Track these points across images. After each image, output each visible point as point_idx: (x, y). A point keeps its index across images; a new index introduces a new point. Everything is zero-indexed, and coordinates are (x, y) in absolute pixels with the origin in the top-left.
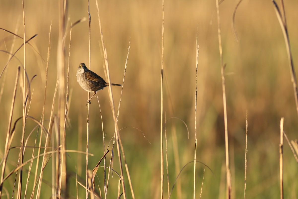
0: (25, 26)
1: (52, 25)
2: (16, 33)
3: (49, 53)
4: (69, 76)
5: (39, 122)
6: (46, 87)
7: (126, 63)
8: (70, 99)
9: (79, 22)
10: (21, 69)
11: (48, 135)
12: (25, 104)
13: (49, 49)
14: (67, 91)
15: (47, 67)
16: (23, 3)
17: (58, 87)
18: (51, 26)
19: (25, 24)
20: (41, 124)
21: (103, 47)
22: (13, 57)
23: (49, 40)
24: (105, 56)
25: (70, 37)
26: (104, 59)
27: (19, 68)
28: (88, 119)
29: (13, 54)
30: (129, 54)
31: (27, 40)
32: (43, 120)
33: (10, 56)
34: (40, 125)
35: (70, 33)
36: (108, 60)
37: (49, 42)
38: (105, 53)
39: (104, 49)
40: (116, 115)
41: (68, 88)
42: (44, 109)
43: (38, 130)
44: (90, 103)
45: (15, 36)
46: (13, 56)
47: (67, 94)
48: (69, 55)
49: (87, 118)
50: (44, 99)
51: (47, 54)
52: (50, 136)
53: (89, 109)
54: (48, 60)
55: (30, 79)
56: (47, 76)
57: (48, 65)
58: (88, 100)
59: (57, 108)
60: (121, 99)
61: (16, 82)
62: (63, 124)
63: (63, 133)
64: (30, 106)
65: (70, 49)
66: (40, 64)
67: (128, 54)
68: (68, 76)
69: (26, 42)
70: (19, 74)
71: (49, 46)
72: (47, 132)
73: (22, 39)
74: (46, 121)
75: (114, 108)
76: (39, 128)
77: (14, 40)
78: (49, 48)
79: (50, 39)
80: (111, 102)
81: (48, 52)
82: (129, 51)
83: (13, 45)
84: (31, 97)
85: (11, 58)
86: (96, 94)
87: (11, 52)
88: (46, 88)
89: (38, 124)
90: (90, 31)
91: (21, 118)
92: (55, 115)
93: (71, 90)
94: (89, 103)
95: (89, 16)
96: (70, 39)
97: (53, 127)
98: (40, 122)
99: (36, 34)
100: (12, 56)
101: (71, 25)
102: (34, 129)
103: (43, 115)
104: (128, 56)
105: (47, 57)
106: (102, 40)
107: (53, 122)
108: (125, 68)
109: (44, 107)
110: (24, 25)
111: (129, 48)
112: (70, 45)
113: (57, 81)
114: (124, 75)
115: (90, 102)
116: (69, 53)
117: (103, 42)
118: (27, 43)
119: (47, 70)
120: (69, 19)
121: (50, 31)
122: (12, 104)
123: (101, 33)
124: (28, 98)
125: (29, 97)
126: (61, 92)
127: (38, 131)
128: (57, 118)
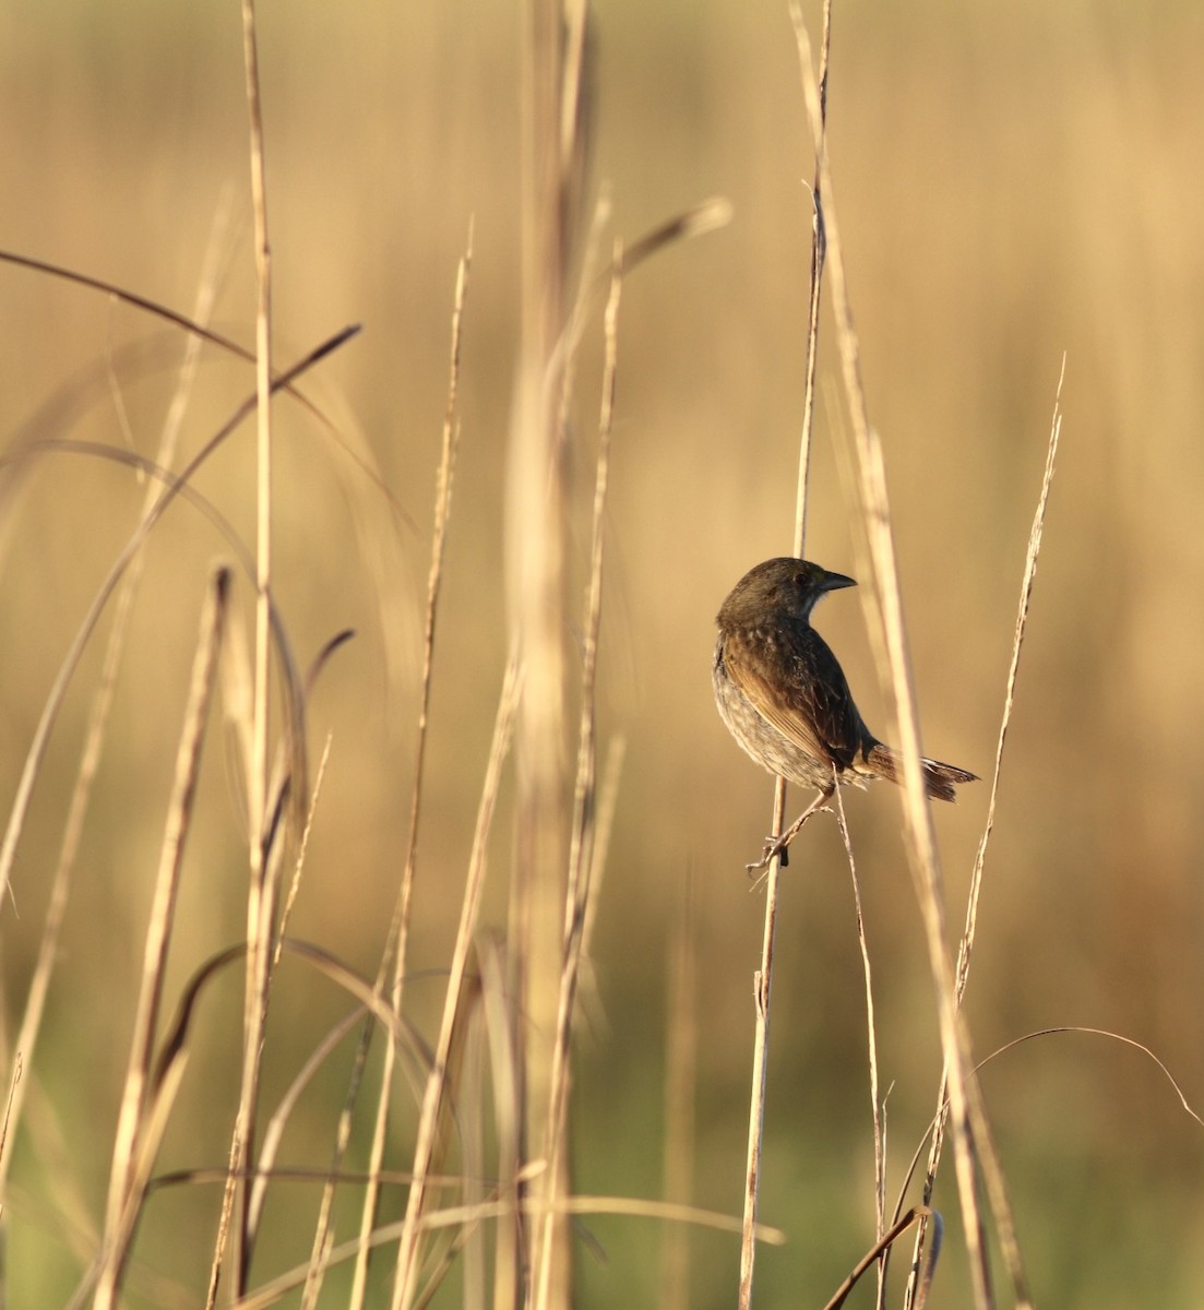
0: (269, 267)
1: (469, 254)
2: (199, 319)
3: (451, 468)
4: (596, 638)
5: (370, 983)
6: (422, 722)
7: (1034, 546)
8: (605, 811)
9: (672, 231)
10: (239, 585)
11: (434, 1083)
12: (267, 847)
13: (451, 436)
14: (584, 755)
15: (433, 574)
16: (250, 92)
17: (516, 719)
18: (468, 264)
19: (266, 250)
20: (386, 997)
21: (858, 422)
22: (178, 498)
23: (453, 368)
24: (867, 488)
25: (610, 347)
26: (860, 512)
27: (223, 581)
28: (760, 976)
29: (179, 474)
30: (1055, 476)
31: (283, 368)
32: (399, 974)
33: (157, 489)
34: (376, 1005)
35: (610, 314)
36: (893, 519)
37: (453, 384)
38: (873, 466)
39: (861, 441)
40: (951, 934)
41: (592, 734)
42: (406, 889)
43: (360, 1047)
44: (784, 862)
45: (194, 341)
46: (177, 485)
47: (584, 774)
48: (601, 485)
49: (757, 973)
50: (414, 812)
51: (435, 478)
52: (447, 1084)
53: (776, 903)
54: (438, 522)
55: (303, 659)
56: (431, 639)
57: (441, 562)
59: (510, 878)
60: (994, 816)
61: (198, 688)
62: (549, 1003)
63: (550, 1070)
64: (300, 864)
65: (604, 439)
66: (379, 550)
67: (1048, 474)
68: (589, 644)
69: (276, 386)
70: (220, 628)
71: (450, 417)
72: (430, 1059)
73: (242, 363)
74: (425, 979)
75: (939, 885)
76: (370, 1030)
77: (188, 372)
78: (447, 430)
79: (457, 362)
80: (912, 834)
81: (438, 463)
82: (1052, 452)
83: (178, 409)
84: (313, 803)
85: (163, 505)
87: (165, 460)
88: (424, 731)
89: (358, 1002)
91: (231, 955)
92: (493, 932)
93: (617, 748)
94: (775, 860)
95: (815, 217)
96: (610, 360)
97: (474, 1026)
98: (379, 985)
99: (350, 322)
100: (169, 489)
101: (618, 252)
102: (334, 1036)
103: (403, 935)
104: (1046, 488)
105: (433, 501)
106: (849, 372)
107: (474, 985)
108: (1027, 580)
109: (408, 872)
110: (261, 260)
111: (1055, 434)
112: (606, 410)
113: (509, 679)
114: (1018, 632)
115: (783, 852)
116: (602, 468)
117: (860, 384)
118: (282, 394)
119: (430, 598)
120: (602, 211)
121: (458, 304)
122: (168, 853)
123: (840, 318)
124: (291, 807)
125: (292, 797)
126: (540, 758)
127: (365, 1053)
128: (503, 957)
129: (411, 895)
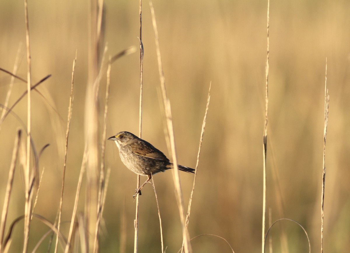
0: (31, 62)
1: (76, 59)
2: (14, 73)
3: (72, 107)
4: (105, 146)
5: (53, 224)
6: (65, 165)
7: (204, 125)
8: (106, 185)
9: (122, 54)
10: (23, 134)
11: (67, 247)
12: (29, 193)
13: (72, 100)
14: (102, 173)
15: (67, 131)
16: (26, 22)
17: (86, 164)
18: (75, 61)
19: (30, 57)
20: (56, 227)
21: (165, 97)
22: (10, 114)
23: (72, 84)
24: (166, 112)
25: (108, 80)
26: (164, 118)
27: (20, 133)
28: (136, 221)
29: (10, 108)
30: (208, 109)
31: (34, 84)
32: (59, 222)
33: (4, 112)
34: (54, 229)
35: (108, 72)
36: (173, 119)
37: (72, 88)
38: (168, 107)
39: (165, 101)
40: (185, 213)
41: (104, 168)
42: (61, 203)
43: (50, 238)
44: (140, 194)
45: (13, 78)
46: (9, 111)
47: (102, 177)
48: (106, 111)
49: (135, 220)
50: (63, 185)
51: (68, 109)
52: (70, 248)
53: (139, 204)
54: (69, 120)
55: (38, 150)
56: (67, 146)
57: (69, 129)
58: (138, 188)
59: (85, 200)
60: (195, 187)
61: (14, 157)
62: (94, 229)
63: (94, 244)
64: (37, 197)
65: (107, 101)
66: (56, 125)
67: (207, 109)
68: (103, 147)
69: (32, 88)
70: (19, 144)
71: (71, 96)
72: (66, 241)
73: (24, 83)
74: (65, 223)
75: (183, 202)
76: (53, 235)
77: (11, 85)
78: (71, 98)
79: (73, 83)
80: (176, 191)
81: (69, 106)
82: (208, 104)
83: (9, 94)
84: (40, 184)
85: (6, 115)
86: (150, 180)
87: (6, 105)
88: (65, 167)
89: (50, 228)
90: (142, 72)
91: (20, 219)
92: (81, 212)
93: (109, 171)
94: (138, 194)
95: (141, 46)
96: (108, 83)
97: (77, 234)
98: (55, 225)
99: (49, 74)
100: (7, 112)
101: (110, 58)
102: (45, 236)
103: (60, 213)
104: (206, 112)
105: (67, 115)
106: (162, 86)
107: (77, 225)
108: (202, 133)
109: (61, 199)
110: (29, 60)
111: (209, 100)
112: (107, 94)
113: (85, 155)
114: (200, 145)
115: (140, 192)
116: (106, 107)
117: (165, 88)
118: (33, 90)
119: (67, 137)
120: (106, 49)
121: (73, 70)
122: (7, 194)
123: (161, 73)
124: (35, 183)
125: (35, 181)
126: (92, 174)
127: (52, 240)
128: (83, 218)
129: (62, 204)
